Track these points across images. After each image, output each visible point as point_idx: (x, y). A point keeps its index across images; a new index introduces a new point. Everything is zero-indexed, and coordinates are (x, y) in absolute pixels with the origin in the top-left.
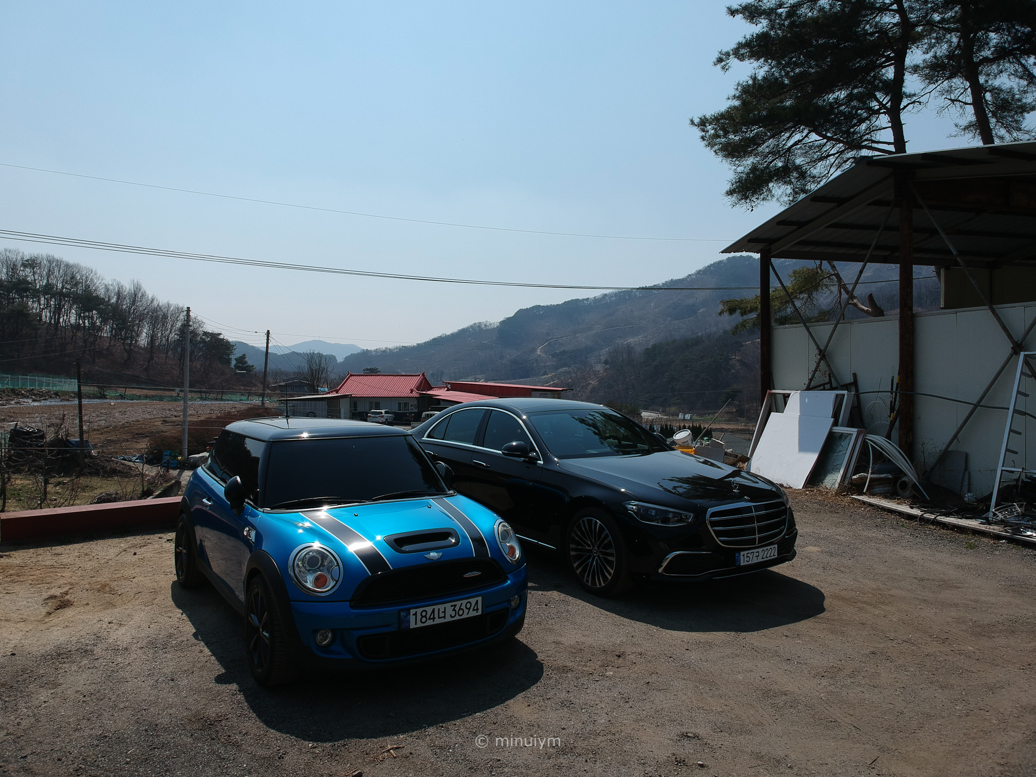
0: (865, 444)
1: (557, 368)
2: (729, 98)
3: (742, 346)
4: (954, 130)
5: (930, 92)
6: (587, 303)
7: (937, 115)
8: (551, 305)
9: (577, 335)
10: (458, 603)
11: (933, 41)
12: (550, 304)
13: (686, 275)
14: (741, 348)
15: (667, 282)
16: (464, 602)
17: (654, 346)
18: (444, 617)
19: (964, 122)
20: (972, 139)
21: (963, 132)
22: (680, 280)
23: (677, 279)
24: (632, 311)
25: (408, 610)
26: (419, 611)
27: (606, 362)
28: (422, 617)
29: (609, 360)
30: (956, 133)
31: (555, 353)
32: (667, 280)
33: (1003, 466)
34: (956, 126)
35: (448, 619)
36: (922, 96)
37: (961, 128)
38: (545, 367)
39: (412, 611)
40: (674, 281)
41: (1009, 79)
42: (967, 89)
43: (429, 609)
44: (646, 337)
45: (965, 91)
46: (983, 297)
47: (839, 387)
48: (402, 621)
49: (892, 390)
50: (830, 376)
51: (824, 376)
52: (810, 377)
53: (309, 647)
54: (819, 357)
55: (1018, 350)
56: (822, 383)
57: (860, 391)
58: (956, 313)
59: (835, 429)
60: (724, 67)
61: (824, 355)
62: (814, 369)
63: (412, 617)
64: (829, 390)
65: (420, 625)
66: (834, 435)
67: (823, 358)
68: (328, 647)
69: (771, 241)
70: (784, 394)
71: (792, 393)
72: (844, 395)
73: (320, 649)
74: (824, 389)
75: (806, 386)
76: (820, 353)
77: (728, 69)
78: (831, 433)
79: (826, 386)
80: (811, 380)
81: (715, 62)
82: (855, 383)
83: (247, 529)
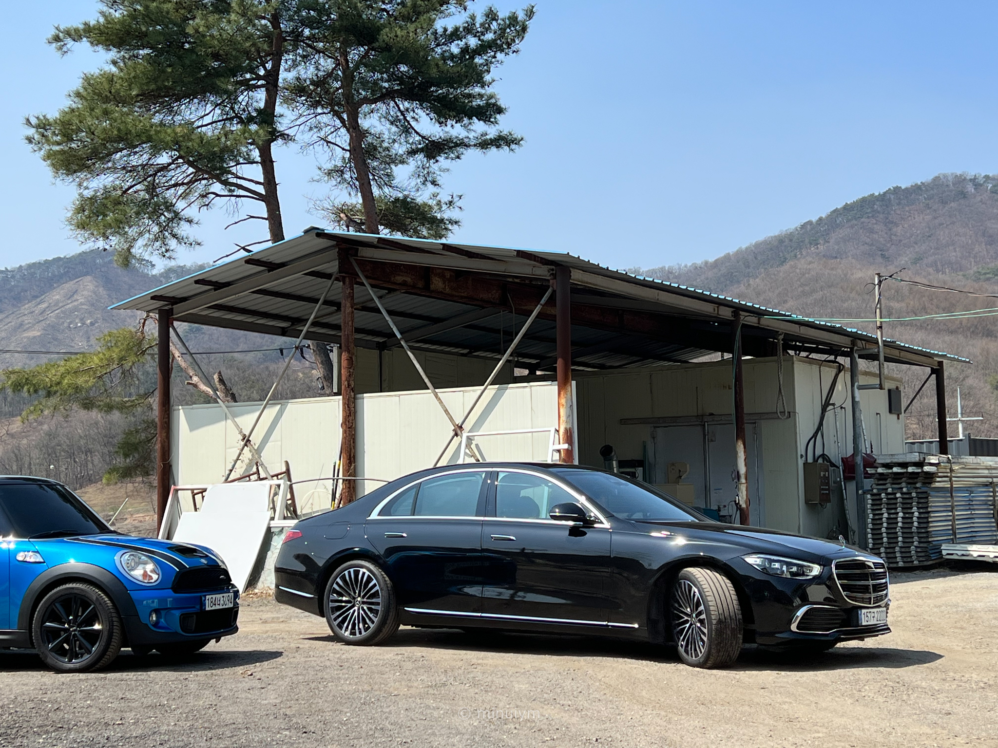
2: (70, 96)
5: (300, 125)
10: (225, 596)
11: (299, 58)
18: (220, 605)
21: (327, 177)
25: (205, 596)
26: (210, 596)
28: (211, 602)
30: (319, 177)
34: (320, 169)
35: (221, 607)
36: (291, 128)
37: (325, 172)
39: (207, 597)
41: (381, 122)
43: (214, 596)
46: (426, 380)
47: (269, 477)
48: (203, 604)
49: (334, 476)
50: (257, 465)
51: (249, 466)
52: (230, 468)
53: (146, 624)
54: (243, 443)
55: (459, 432)
56: (247, 474)
57: (293, 482)
58: (399, 396)
59: (273, 524)
60: (60, 48)
61: (248, 441)
62: (235, 458)
63: (207, 601)
64: (256, 480)
65: (210, 609)
66: (272, 530)
67: (248, 444)
68: (156, 624)
69: (175, 301)
70: (192, 490)
71: (209, 487)
72: (279, 486)
73: (153, 625)
74: (250, 480)
75: (224, 478)
76: (244, 439)
77: (66, 52)
78: (269, 529)
79: (251, 477)
80: (231, 471)
81: (48, 40)
82: (288, 472)
83: (22, 554)
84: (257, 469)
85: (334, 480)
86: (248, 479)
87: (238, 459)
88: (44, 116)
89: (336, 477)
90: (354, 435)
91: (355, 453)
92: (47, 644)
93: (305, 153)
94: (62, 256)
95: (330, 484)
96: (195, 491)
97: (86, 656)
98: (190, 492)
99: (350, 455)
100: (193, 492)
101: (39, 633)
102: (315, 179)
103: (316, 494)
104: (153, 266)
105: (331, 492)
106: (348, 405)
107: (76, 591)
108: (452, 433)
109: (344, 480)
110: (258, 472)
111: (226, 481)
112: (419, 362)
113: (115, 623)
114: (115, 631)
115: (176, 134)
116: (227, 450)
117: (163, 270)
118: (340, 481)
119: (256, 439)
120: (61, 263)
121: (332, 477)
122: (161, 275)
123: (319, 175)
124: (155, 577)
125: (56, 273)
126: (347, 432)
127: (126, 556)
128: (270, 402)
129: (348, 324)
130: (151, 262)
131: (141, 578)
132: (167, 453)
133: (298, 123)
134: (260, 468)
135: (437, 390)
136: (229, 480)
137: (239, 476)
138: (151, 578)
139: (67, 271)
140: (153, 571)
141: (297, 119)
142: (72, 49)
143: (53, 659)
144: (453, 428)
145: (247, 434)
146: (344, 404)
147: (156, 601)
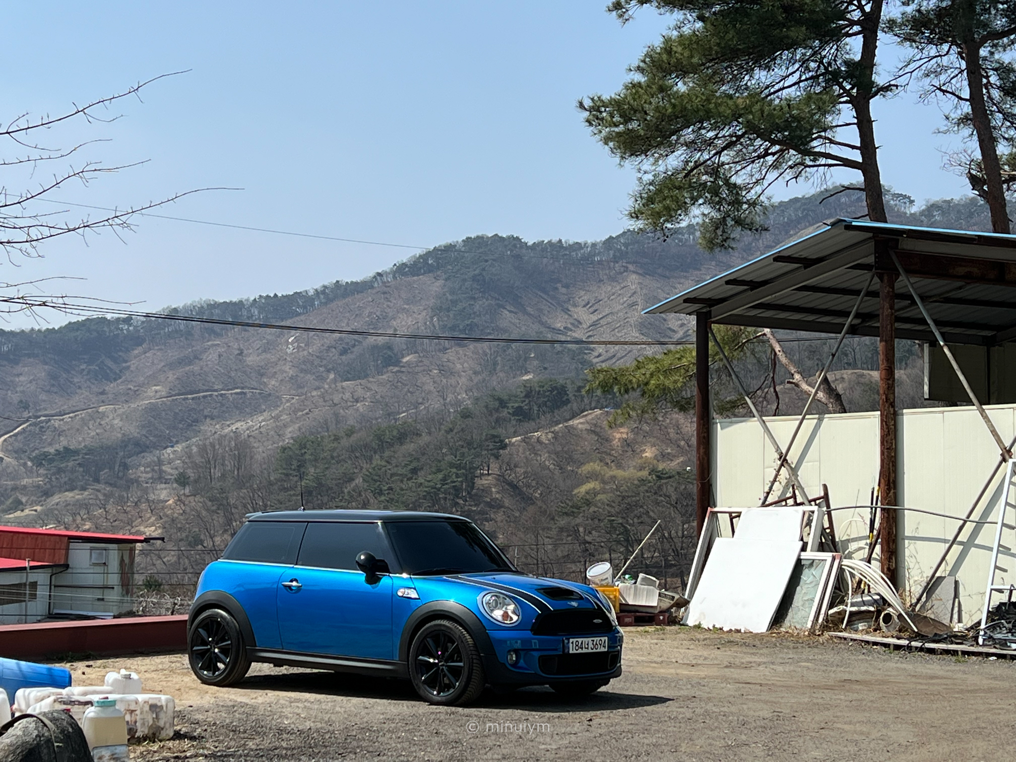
0: (841, 570)
1: (47, 494)
2: (631, 70)
3: (504, 447)
4: (943, 125)
5: (911, 72)
6: (128, 330)
7: (919, 99)
8: (32, 329)
9: (101, 409)
10: (595, 639)
12: (29, 328)
13: (371, 274)
14: (501, 451)
15: (325, 287)
16: (599, 639)
17: (302, 444)
18: (588, 648)
19: (956, 115)
20: (969, 139)
21: (956, 127)
22: (357, 283)
23: (349, 281)
24: (241, 353)
25: (568, 639)
26: (575, 640)
27: (182, 480)
28: (576, 646)
29: (190, 473)
30: (946, 128)
31: (45, 455)
32: (326, 283)
33: (992, 584)
34: (947, 118)
35: (590, 651)
36: (900, 76)
37: (953, 122)
38: (15, 488)
39: (571, 640)
40: (341, 286)
42: (963, 71)
43: (580, 640)
44: (276, 418)
45: (960, 73)
46: (971, 395)
47: (806, 502)
48: (565, 647)
49: (872, 504)
50: (793, 488)
51: (786, 488)
52: (767, 490)
53: (504, 664)
54: (779, 463)
55: (1007, 457)
56: (783, 498)
57: (832, 507)
58: (943, 412)
59: (804, 555)
60: (621, 16)
61: (785, 460)
62: (772, 479)
63: (571, 645)
64: (793, 506)
65: (575, 652)
66: (803, 562)
67: (784, 463)
68: (515, 664)
69: (711, 302)
70: (730, 513)
71: (744, 511)
72: (813, 512)
73: (511, 665)
74: (786, 505)
75: (761, 501)
76: (781, 458)
77: (626, 20)
78: (799, 561)
79: (788, 501)
80: (768, 493)
81: (608, 7)
82: (826, 497)
83: (402, 590)
84: (794, 492)
85: (872, 509)
86: (784, 503)
87: (775, 480)
88: (599, 98)
89: (874, 505)
90: (895, 457)
91: (895, 477)
92: (420, 675)
93: (926, 101)
94: (800, 196)
95: (867, 514)
96: (733, 515)
97: (452, 691)
98: (728, 515)
99: (889, 480)
100: (730, 516)
101: (414, 666)
102: (941, 130)
103: (853, 524)
104: (912, 202)
105: (868, 523)
106: (886, 422)
107: (443, 628)
108: (1000, 458)
109: (882, 508)
110: (794, 496)
111: (764, 505)
112: (963, 373)
113: (475, 661)
114: (474, 668)
115: (737, 106)
116: (766, 470)
117: (924, 207)
118: (879, 510)
119: (793, 458)
120: (799, 204)
121: (869, 505)
122: (922, 213)
123: (946, 125)
124: (515, 618)
125: (794, 218)
126: (886, 453)
127: (488, 597)
128: (807, 417)
129: (886, 328)
130: (909, 197)
131: (500, 618)
132: (706, 472)
133: (907, 70)
134: (797, 492)
135: (984, 407)
136: (767, 503)
137: (777, 499)
138: (511, 619)
139: (807, 214)
140: (514, 612)
141: (906, 66)
142: (634, 16)
143: (424, 690)
144: (1001, 452)
145: (784, 452)
146: (882, 421)
147: (519, 642)
